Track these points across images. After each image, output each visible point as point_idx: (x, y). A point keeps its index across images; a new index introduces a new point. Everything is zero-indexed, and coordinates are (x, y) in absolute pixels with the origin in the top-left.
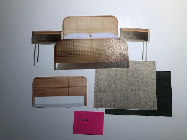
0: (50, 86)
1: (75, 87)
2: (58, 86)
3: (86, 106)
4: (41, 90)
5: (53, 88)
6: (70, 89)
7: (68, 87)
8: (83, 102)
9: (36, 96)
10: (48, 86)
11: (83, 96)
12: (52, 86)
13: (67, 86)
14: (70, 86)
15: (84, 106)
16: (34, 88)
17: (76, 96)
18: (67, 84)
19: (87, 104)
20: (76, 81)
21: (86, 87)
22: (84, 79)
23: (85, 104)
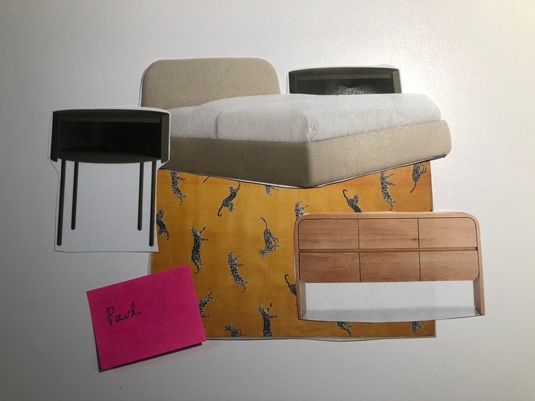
0: (354, 246)
1: (440, 250)
2: (382, 246)
3: (481, 315)
4: (323, 258)
5: (367, 252)
6: (425, 258)
7: (418, 250)
8: (471, 303)
9: (309, 281)
10: (348, 247)
11: (470, 283)
12: (363, 246)
13: (414, 245)
14: (424, 245)
15: (474, 314)
16: (301, 251)
17: (447, 280)
18: (415, 240)
19: (484, 310)
20: (444, 228)
21: (477, 250)
22: (469, 223)
23: (479, 310)
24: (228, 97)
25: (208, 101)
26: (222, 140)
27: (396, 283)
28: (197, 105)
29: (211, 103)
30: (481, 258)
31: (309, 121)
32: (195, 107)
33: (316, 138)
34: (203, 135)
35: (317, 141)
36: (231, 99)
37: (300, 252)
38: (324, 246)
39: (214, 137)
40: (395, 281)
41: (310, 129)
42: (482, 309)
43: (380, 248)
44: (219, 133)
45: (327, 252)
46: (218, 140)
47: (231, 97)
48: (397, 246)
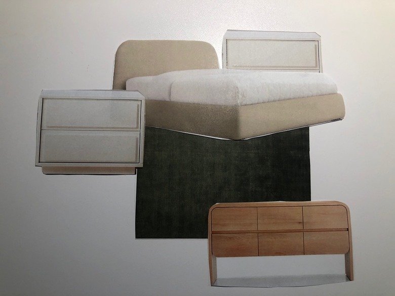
0: (254, 228)
1: (320, 231)
3: (350, 280)
4: (230, 238)
5: (264, 232)
6: (308, 237)
7: (303, 231)
8: (342, 271)
9: (219, 256)
10: (250, 229)
11: (342, 257)
12: (261, 228)
13: (300, 227)
14: (307, 227)
15: (345, 280)
17: (324, 254)
18: (300, 223)
19: (353, 277)
20: (323, 214)
21: (348, 230)
22: (342, 210)
23: (349, 277)
24: (179, 70)
25: (164, 72)
26: (173, 102)
27: (286, 256)
28: (155, 75)
29: (167, 74)
30: (351, 236)
31: (240, 90)
32: (154, 77)
33: (244, 103)
34: (160, 98)
35: (246, 105)
36: (182, 72)
37: (212, 233)
38: (231, 228)
39: (168, 99)
40: (285, 255)
41: (240, 96)
42: (351, 276)
43: (273, 229)
44: (171, 96)
45: (233, 233)
46: (170, 102)
47: (181, 70)
48: (286, 227)
